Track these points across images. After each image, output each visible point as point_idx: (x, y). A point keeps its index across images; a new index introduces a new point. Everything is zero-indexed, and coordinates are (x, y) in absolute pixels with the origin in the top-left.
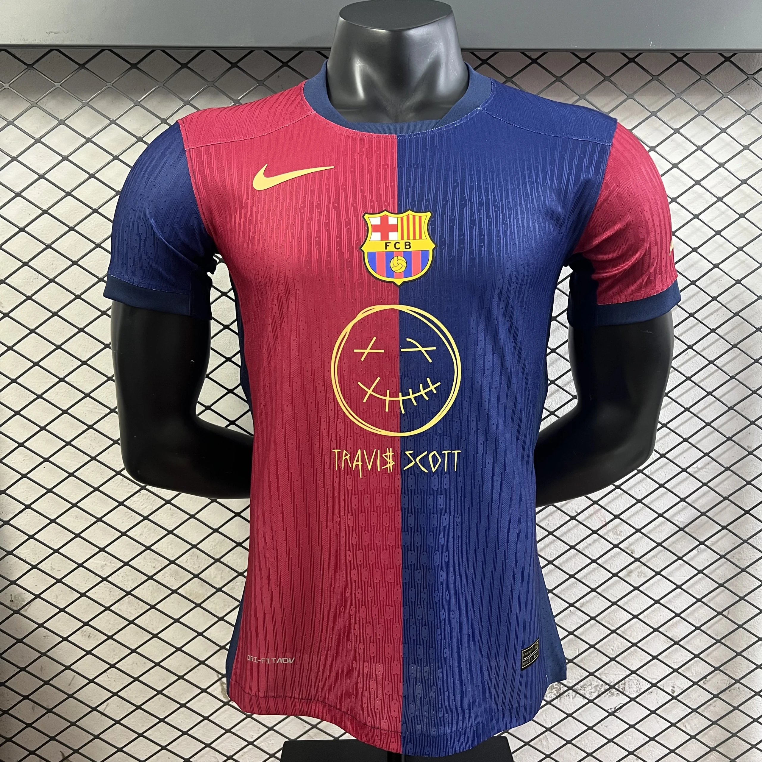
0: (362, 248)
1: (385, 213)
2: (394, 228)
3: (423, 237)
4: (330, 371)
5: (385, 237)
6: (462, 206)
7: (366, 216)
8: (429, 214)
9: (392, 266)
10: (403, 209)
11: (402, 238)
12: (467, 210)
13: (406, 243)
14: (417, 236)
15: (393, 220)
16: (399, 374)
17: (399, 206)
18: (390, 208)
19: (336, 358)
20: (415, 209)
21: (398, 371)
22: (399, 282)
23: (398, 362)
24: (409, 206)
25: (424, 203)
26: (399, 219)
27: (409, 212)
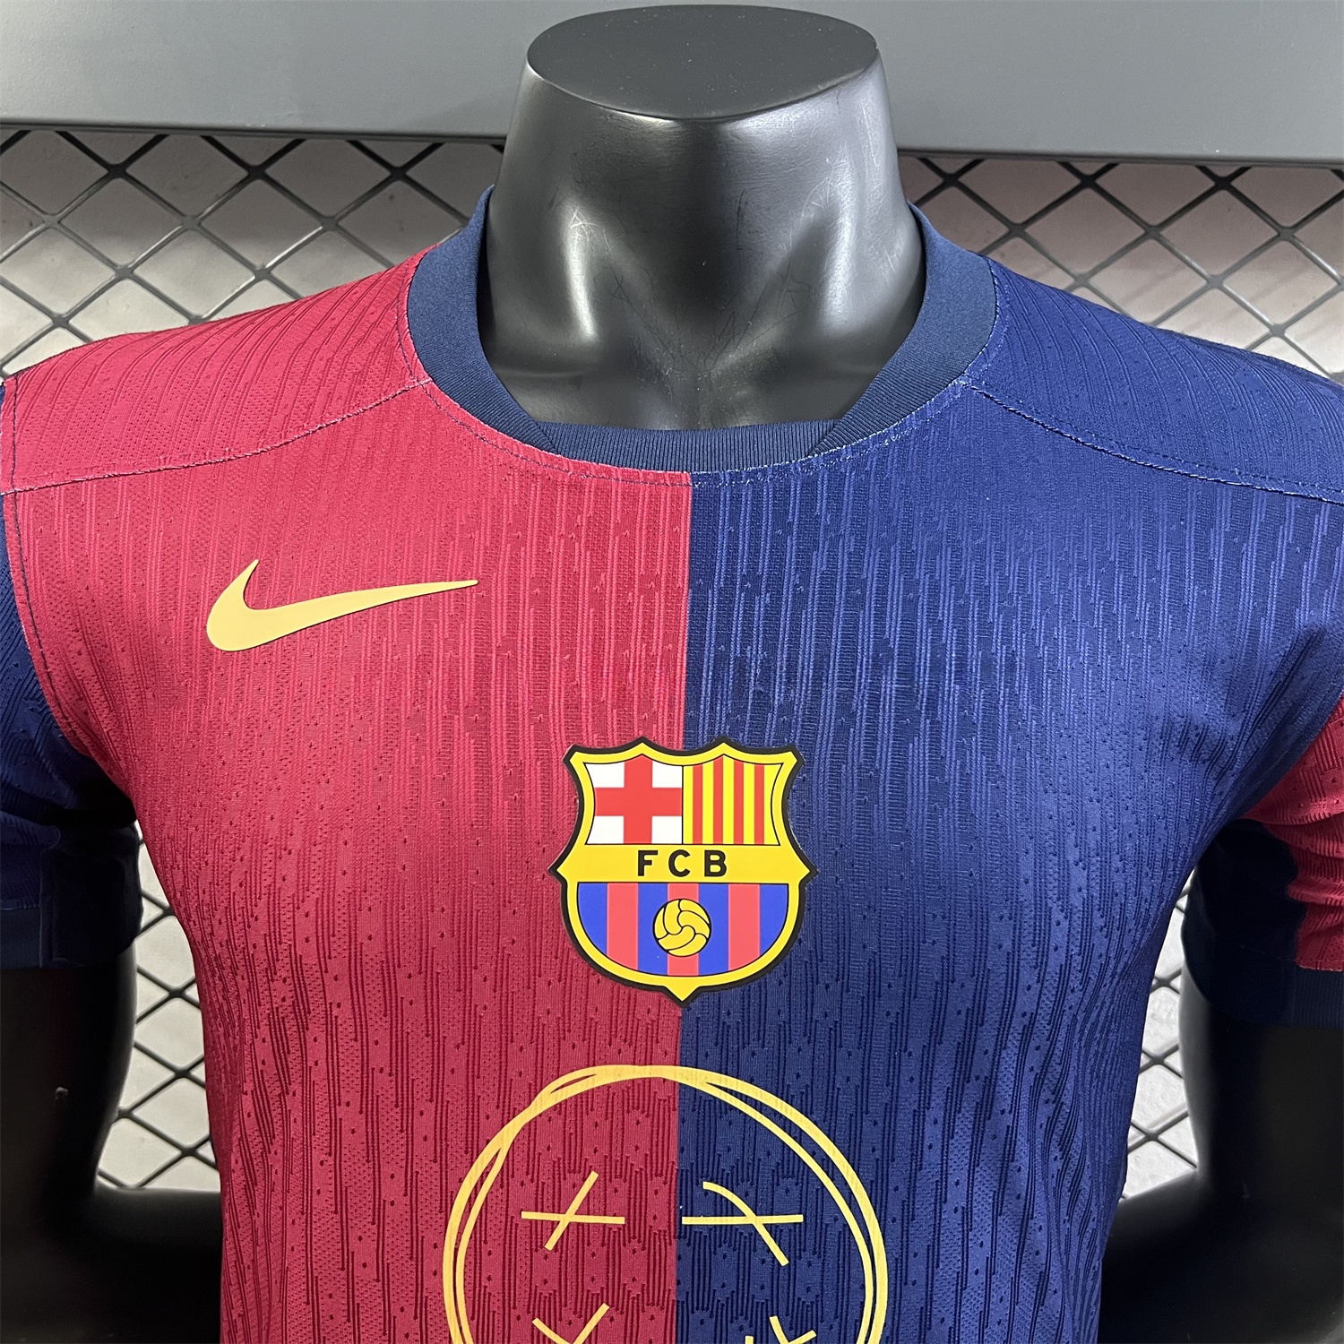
0: (559, 870)
1: (642, 748)
2: (670, 802)
3: (769, 837)
4: (438, 1273)
5: (637, 832)
6: (904, 733)
7: (577, 760)
8: (789, 759)
9: (659, 932)
10: (703, 737)
11: (698, 840)
12: (919, 750)
13: (708, 854)
14: (749, 836)
15: (667, 773)
16: (673, 1297)
17: (691, 723)
18: (659, 732)
19: (460, 1233)
20: (743, 737)
21: (672, 1286)
22: (683, 988)
23: (672, 1258)
24: (723, 727)
25: (772, 720)
26: (689, 771)
27: (723, 748)
